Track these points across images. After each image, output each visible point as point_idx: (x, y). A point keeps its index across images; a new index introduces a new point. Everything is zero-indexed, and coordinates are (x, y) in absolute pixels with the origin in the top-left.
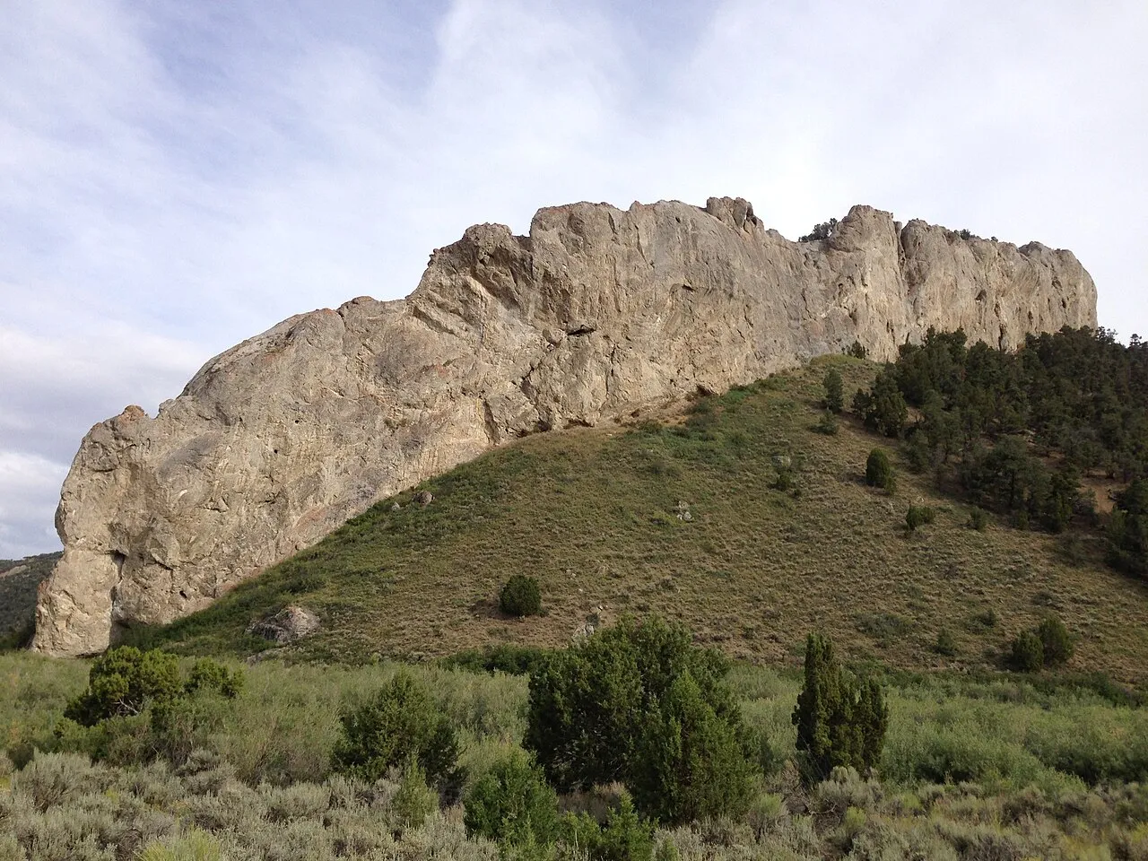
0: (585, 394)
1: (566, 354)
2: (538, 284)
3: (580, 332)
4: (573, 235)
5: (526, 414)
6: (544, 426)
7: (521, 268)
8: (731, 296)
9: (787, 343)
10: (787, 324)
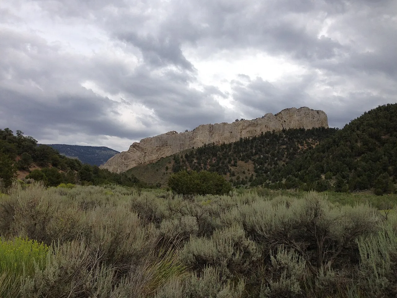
1: (144, 155)
2: (140, 148)
4: (144, 142)
6: (141, 163)
7: (138, 146)
8: (167, 146)
9: (178, 149)
10: (179, 146)
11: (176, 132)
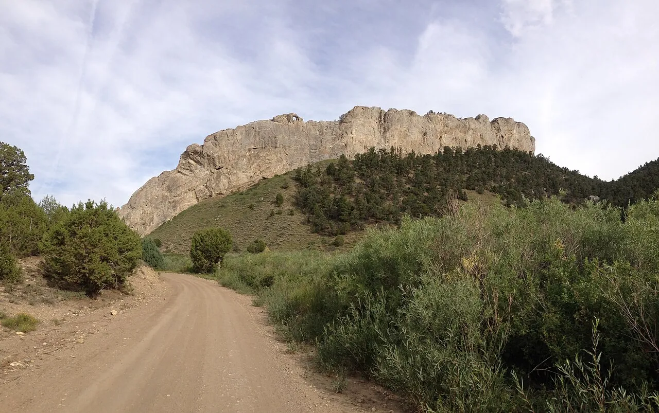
0: (221, 186)
1: (215, 175)
2: (206, 157)
3: (219, 169)
4: (215, 142)
5: (206, 193)
6: (211, 196)
7: (201, 154)
8: (276, 147)
9: (304, 158)
10: (308, 152)
11: (297, 117)
